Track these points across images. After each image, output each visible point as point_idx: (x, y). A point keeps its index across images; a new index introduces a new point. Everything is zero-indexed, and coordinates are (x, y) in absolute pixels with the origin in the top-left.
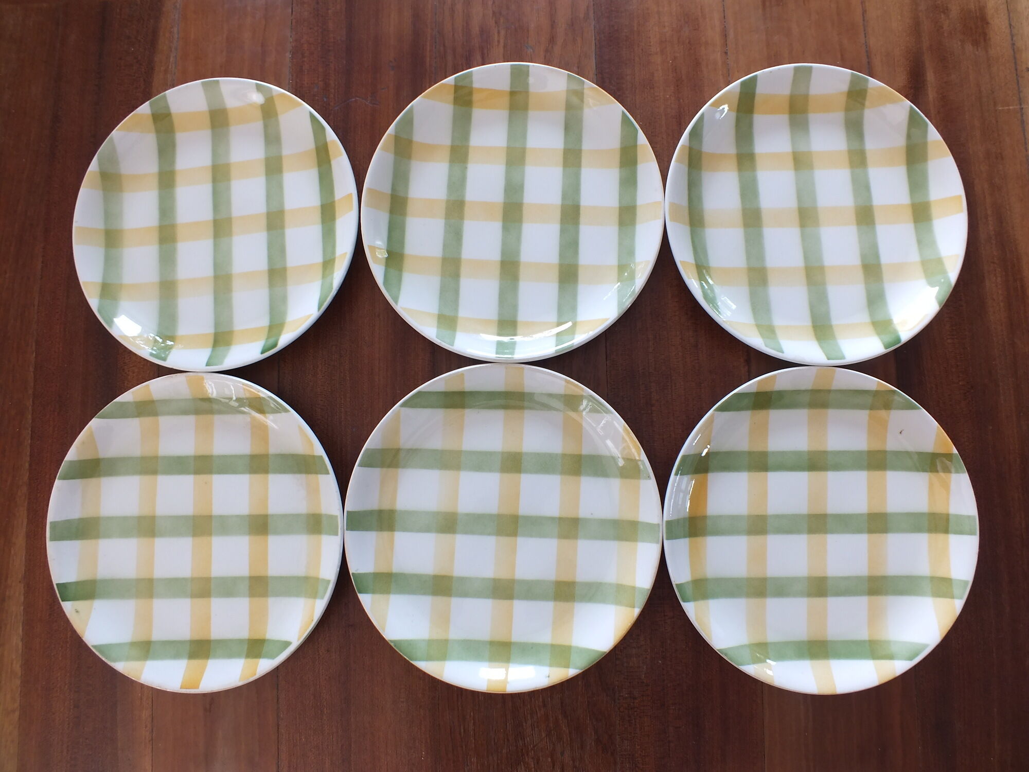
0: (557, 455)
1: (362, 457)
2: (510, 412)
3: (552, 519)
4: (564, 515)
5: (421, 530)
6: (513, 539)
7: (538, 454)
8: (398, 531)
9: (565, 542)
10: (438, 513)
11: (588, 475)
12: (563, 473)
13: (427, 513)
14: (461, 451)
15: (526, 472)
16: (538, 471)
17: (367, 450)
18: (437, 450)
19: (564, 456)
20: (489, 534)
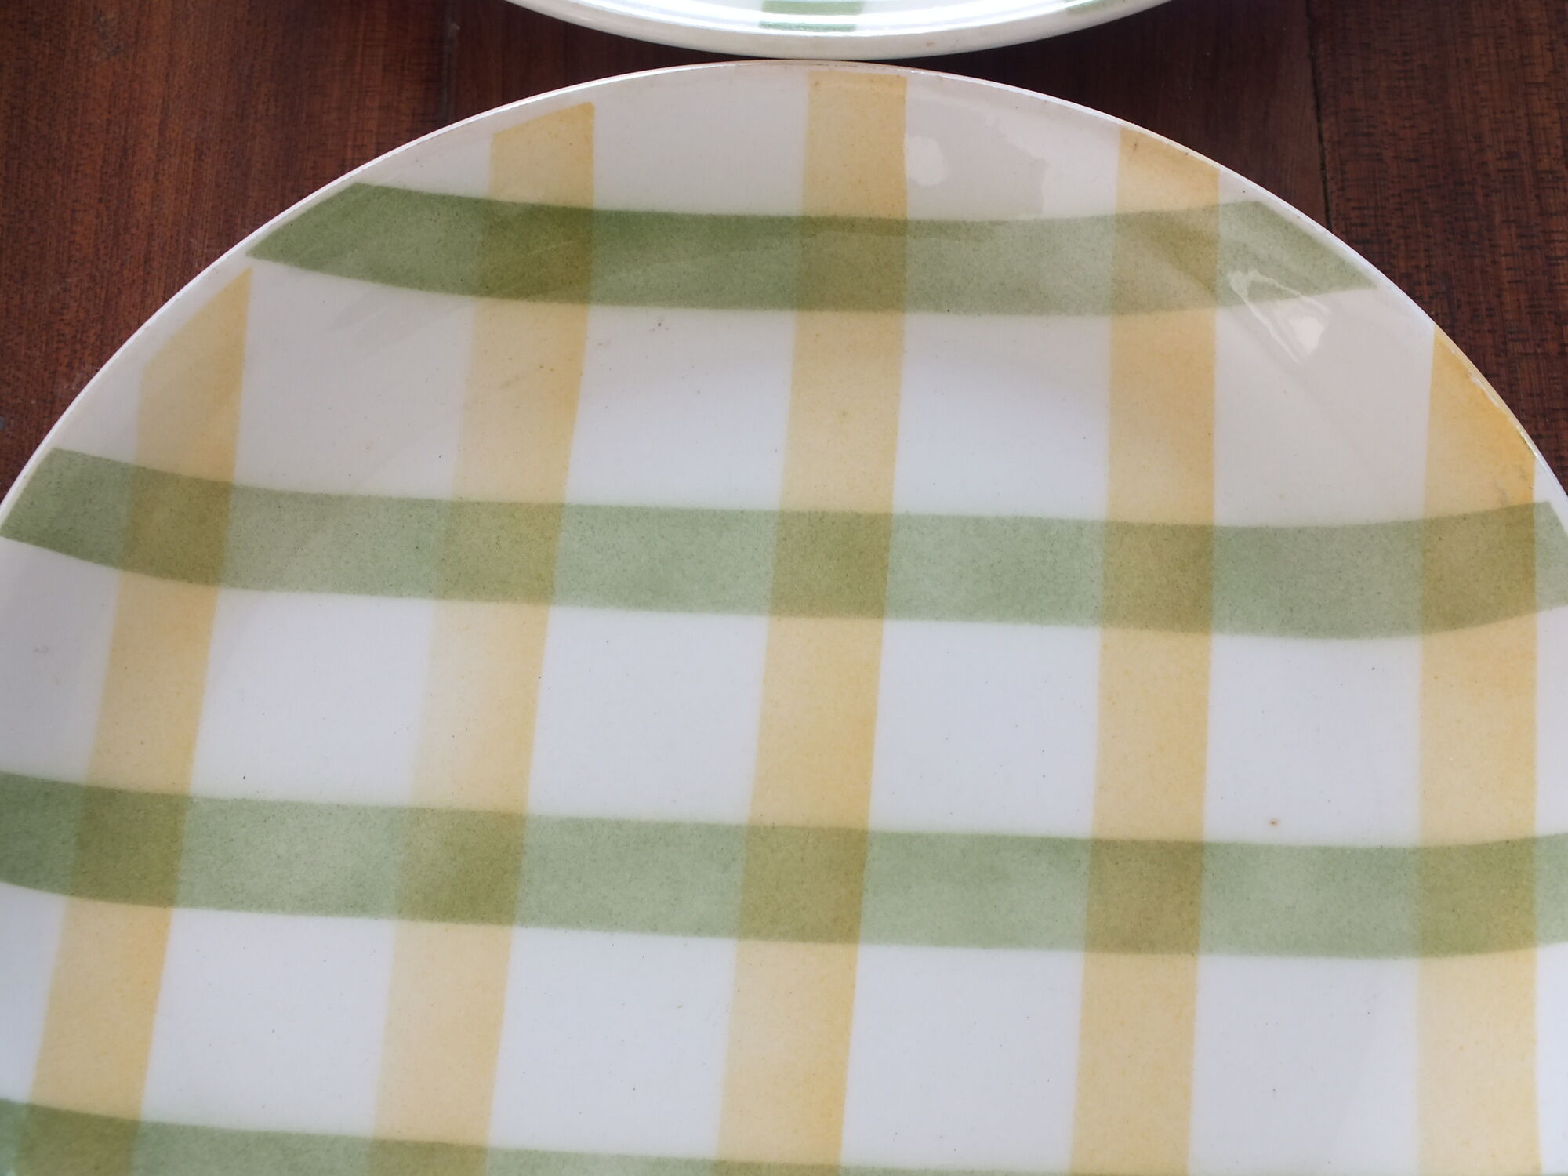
0: (1080, 526)
1: (28, 490)
2: (830, 324)
3: (1056, 848)
4: (1121, 828)
5: (314, 903)
6: (836, 951)
7: (978, 521)
8: (194, 904)
9: (1126, 967)
10: (418, 816)
11: (1251, 625)
12: (1110, 614)
13: (359, 815)
14: (562, 506)
15: (911, 609)
16: (974, 609)
17: (54, 455)
18: (431, 503)
19: (1117, 531)
20: (701, 928)
